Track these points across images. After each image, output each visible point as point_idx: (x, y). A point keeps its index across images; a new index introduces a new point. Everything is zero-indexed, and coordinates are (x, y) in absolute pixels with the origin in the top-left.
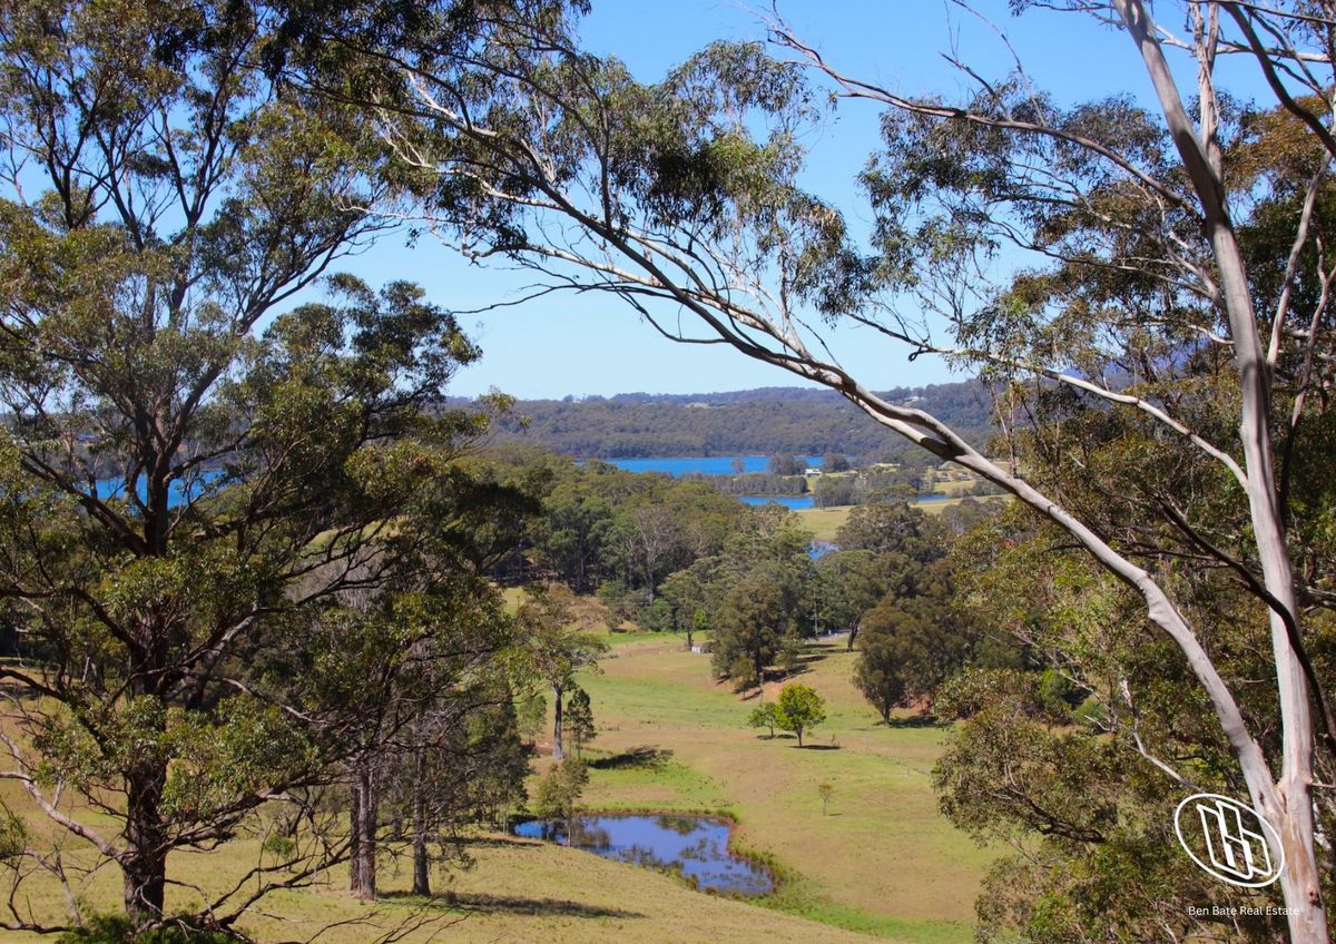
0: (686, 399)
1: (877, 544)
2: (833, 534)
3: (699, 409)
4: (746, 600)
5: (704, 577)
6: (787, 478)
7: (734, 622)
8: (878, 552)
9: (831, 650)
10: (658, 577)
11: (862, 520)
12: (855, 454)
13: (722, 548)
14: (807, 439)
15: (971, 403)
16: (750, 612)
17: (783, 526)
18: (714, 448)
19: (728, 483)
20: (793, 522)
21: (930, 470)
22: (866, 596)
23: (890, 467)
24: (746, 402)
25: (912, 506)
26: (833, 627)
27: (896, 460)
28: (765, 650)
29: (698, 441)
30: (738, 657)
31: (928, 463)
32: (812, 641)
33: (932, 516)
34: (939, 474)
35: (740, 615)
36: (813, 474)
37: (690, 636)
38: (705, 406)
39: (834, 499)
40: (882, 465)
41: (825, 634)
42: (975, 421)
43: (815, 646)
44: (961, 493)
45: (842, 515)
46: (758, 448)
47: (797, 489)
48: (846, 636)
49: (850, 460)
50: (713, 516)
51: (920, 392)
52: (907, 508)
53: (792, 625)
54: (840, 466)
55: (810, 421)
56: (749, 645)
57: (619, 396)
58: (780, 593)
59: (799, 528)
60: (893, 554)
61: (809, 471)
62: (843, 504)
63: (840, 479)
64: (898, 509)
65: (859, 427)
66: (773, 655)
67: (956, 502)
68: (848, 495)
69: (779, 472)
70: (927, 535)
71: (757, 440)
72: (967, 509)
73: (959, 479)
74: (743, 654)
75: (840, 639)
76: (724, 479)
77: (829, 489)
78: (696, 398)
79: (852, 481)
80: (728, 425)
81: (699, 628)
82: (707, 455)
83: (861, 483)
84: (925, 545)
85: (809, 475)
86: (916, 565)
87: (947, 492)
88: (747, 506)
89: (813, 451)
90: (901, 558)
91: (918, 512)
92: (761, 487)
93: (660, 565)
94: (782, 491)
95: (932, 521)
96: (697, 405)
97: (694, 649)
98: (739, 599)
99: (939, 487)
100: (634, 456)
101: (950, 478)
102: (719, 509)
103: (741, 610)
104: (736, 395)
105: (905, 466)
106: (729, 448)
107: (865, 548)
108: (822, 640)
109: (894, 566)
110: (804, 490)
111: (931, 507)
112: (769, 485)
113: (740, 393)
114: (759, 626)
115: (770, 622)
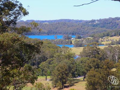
0: (43, 22)
1: (89, 56)
2: (79, 54)
3: (47, 24)
4: (60, 69)
5: (50, 63)
6: (67, 40)
7: (57, 74)
8: (90, 58)
9: (79, 81)
10: (39, 63)
11: (86, 50)
12: (83, 35)
13: (53, 57)
14: (71, 31)
15: (110, 23)
16: (60, 72)
17: (68, 52)
18: (50, 33)
19: (54, 41)
20: (70, 51)
21: (100, 39)
22: (88, 68)
23: (91, 38)
24: (57, 22)
25: (98, 47)
26: (79, 75)
27: (92, 36)
28: (64, 80)
29: (46, 31)
30: (58, 82)
31: (100, 37)
32: (75, 79)
33: (102, 50)
34: (103, 40)
35: (58, 72)
36: (73, 40)
37: (46, 77)
38: (48, 23)
39: (78, 46)
40: (89, 37)
41: (78, 77)
42: (111, 27)
43: (75, 80)
44: (108, 44)
45: (81, 49)
46: (60, 33)
47: (70, 43)
48: (83, 77)
49: (82, 36)
50: (51, 49)
51: (98, 21)
52: (96, 48)
53: (70, 75)
54: (79, 38)
55: (72, 27)
56: (61, 79)
57: (27, 20)
58: (68, 67)
59: (71, 52)
60: (94, 58)
61: (72, 39)
62: (80, 47)
63: (80, 41)
64: (94, 48)
65: (84, 29)
66: (66, 82)
67: (107, 46)
68: (81, 44)
69: (65, 39)
70: (101, 54)
71: (60, 31)
72: (110, 48)
73: (107, 41)
74: (59, 81)
75: (81, 78)
76: (52, 40)
77: (77, 43)
78: (46, 21)
79: (82, 41)
80: (53, 28)
81: (48, 75)
82: (48, 35)
83: (84, 42)
84: (100, 56)
85: (72, 40)
86: (99, 61)
87: (104, 44)
88: (59, 47)
89: (73, 34)
90: (96, 59)
91: (99, 49)
92: (61, 42)
93: (39, 60)
94: (66, 43)
95: (102, 51)
96: (46, 23)
97: (47, 80)
98: (58, 68)
99: (103, 43)
100: (31, 35)
101: (105, 41)
102: (53, 47)
103: (59, 71)
104: (55, 21)
105: (94, 38)
106: (53, 33)
107: (87, 57)
108: (77, 78)
109: (94, 61)
110: (71, 43)
111: (102, 47)
112: (63, 42)
113: (56, 20)
114: (63, 75)
115: (65, 74)
